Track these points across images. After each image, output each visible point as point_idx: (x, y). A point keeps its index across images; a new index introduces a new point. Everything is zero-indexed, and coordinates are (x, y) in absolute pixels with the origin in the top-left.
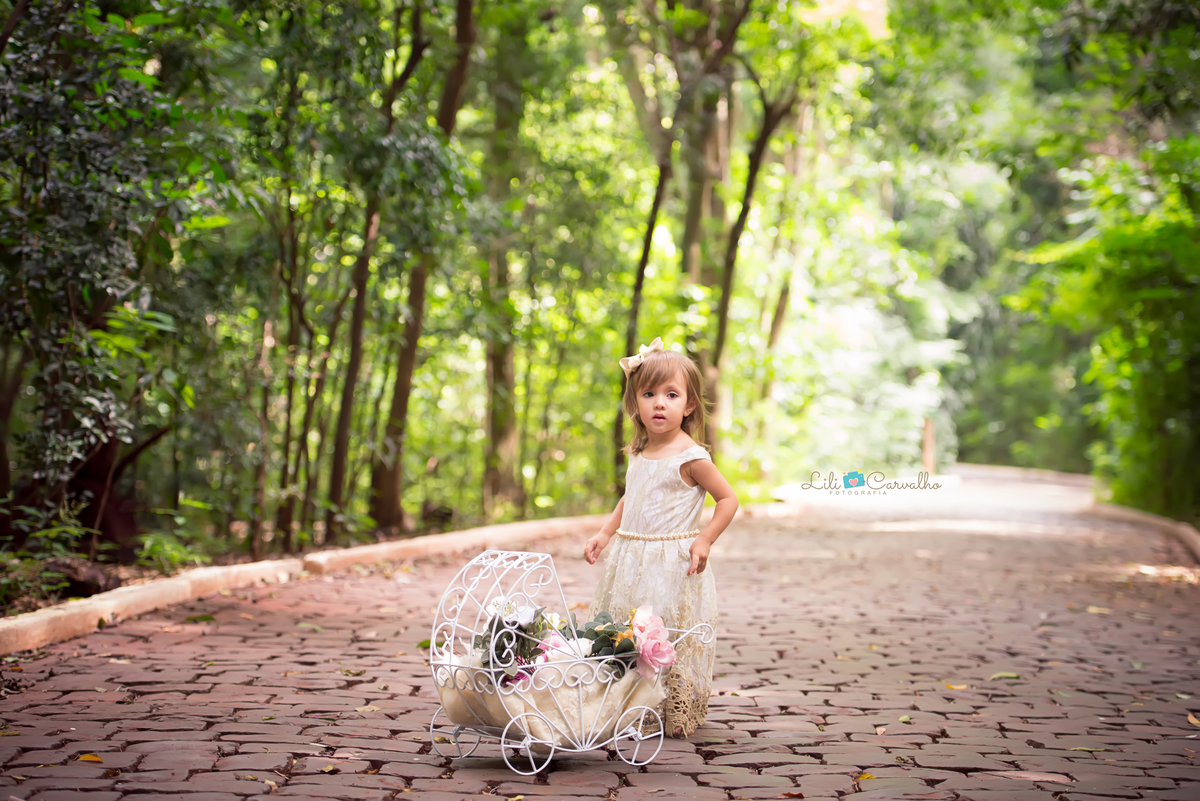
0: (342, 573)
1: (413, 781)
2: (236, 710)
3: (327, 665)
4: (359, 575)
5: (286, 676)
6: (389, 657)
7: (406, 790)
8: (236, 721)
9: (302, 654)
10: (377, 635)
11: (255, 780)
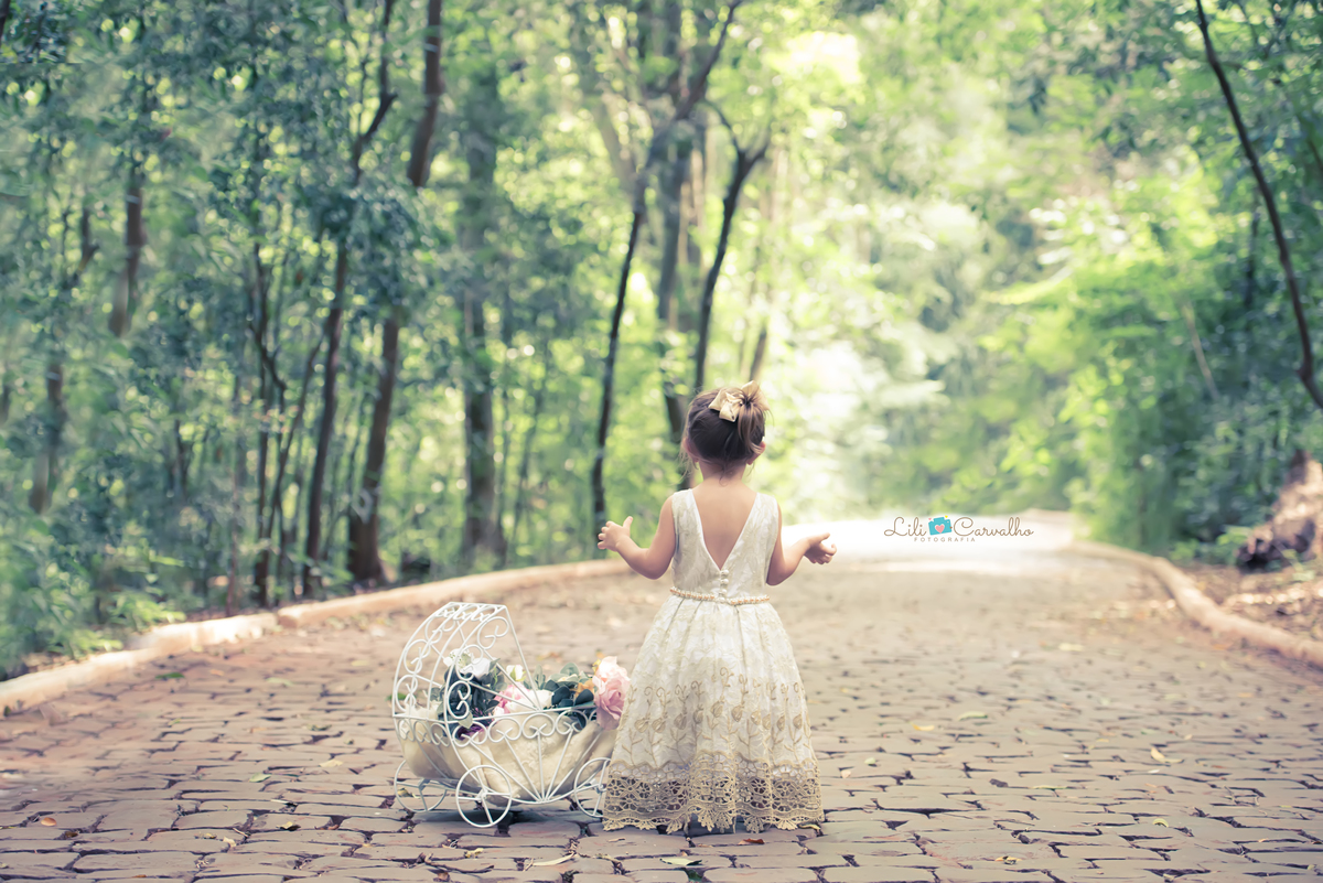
0: (317, 626)
1: (373, 836)
2: (199, 768)
3: (294, 720)
4: (333, 628)
5: (251, 732)
6: (357, 710)
7: (365, 845)
8: (198, 779)
9: (270, 710)
10: (347, 689)
11: (214, 838)
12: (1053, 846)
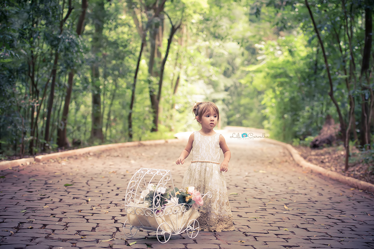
0: (46, 161)
1: (55, 231)
2: (6, 207)
3: (36, 192)
4: (51, 162)
5: (23, 196)
6: (55, 189)
7: (52, 234)
8: (5, 211)
9: (29, 189)
10: (52, 182)
11: (7, 231)
12: (255, 237)
